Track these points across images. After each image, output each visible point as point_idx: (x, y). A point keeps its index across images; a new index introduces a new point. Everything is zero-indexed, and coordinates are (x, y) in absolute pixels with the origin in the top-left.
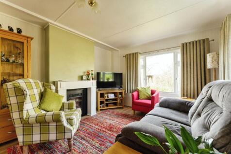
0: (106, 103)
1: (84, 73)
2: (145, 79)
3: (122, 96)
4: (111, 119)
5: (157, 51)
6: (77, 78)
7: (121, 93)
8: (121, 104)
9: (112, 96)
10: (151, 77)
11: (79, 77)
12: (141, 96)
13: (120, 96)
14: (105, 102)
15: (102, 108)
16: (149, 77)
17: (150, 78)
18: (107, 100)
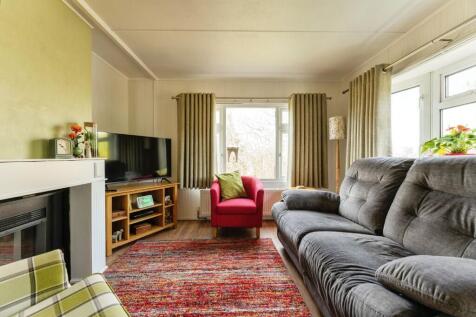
0: (132, 226)
1: (57, 128)
2: (223, 155)
3: (172, 198)
4: (173, 270)
5: (250, 101)
6: (24, 149)
7: (169, 192)
8: (170, 219)
9: (147, 202)
10: (235, 150)
11: (34, 143)
12: (228, 193)
13: (167, 198)
14: (129, 223)
15: (118, 244)
16: (231, 150)
17: (233, 153)
18: (133, 216)
